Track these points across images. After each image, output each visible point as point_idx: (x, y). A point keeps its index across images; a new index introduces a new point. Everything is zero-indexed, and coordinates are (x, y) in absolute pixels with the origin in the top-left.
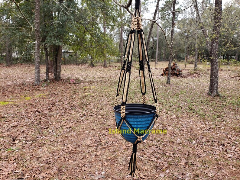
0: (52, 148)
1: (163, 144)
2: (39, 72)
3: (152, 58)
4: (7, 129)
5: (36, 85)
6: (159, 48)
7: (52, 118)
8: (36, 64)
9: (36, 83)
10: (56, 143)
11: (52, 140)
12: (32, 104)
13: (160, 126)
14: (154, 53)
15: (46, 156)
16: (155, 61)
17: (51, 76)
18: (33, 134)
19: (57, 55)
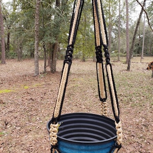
0: (36, 136)
1: (145, 141)
2: (38, 66)
3: (138, 53)
4: (4, 113)
5: (35, 76)
6: (145, 44)
7: (42, 106)
8: (36, 59)
9: (35, 74)
10: (40, 131)
11: (37, 128)
12: (29, 92)
13: (144, 120)
14: (140, 49)
15: (29, 143)
16: (140, 56)
17: (49, 69)
18: (23, 121)
19: (53, 52)
